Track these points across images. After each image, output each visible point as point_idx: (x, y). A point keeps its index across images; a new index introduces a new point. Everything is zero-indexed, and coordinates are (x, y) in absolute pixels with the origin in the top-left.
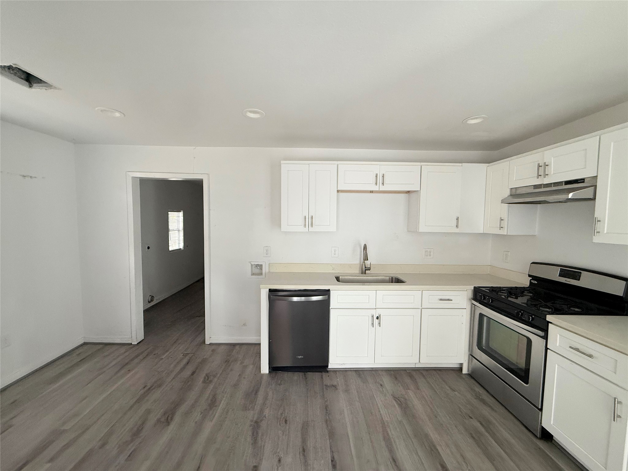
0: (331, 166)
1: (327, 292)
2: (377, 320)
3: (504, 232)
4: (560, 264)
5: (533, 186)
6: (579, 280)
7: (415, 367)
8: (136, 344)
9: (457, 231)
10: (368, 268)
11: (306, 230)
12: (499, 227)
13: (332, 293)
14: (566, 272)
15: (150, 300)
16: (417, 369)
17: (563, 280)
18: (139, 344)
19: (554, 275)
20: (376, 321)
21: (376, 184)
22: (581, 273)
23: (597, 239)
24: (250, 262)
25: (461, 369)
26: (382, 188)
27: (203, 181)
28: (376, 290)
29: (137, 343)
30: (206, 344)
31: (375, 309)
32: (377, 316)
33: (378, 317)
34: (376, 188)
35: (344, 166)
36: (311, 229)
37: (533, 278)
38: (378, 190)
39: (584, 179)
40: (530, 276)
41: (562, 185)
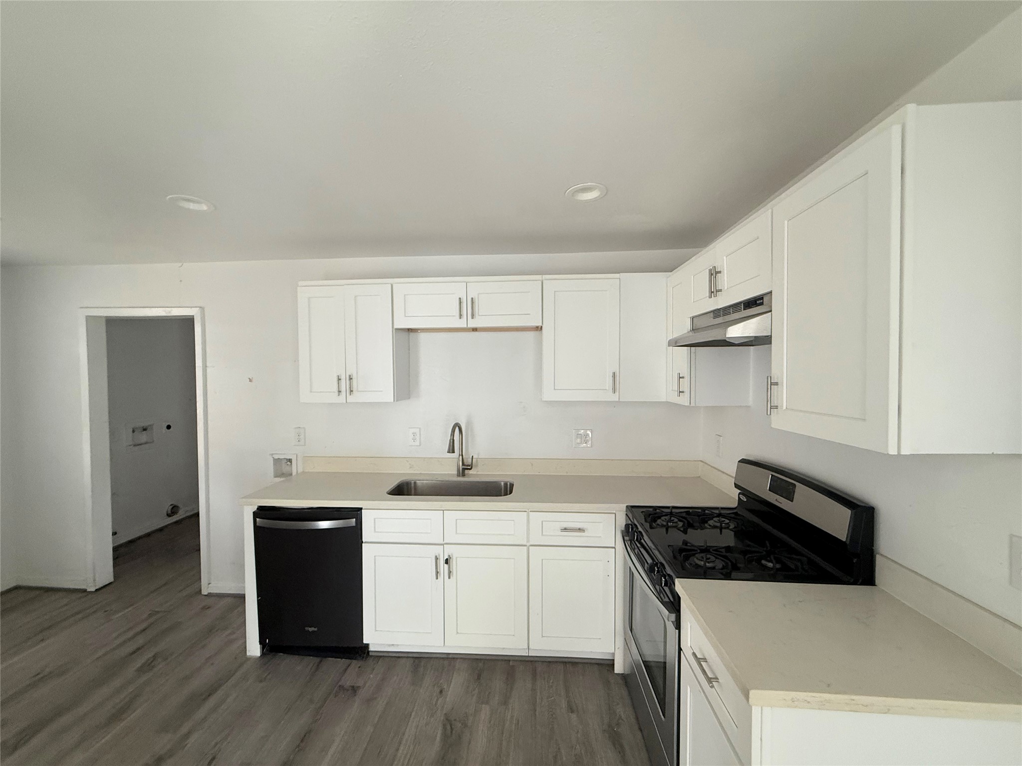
0: (381, 288)
1: (356, 513)
2: (445, 565)
3: (684, 400)
5: (712, 313)
6: (792, 500)
7: (528, 656)
8: (93, 590)
9: (615, 398)
10: (468, 466)
11: (342, 399)
12: (677, 390)
13: (366, 516)
14: (778, 482)
15: (169, 512)
16: (532, 659)
17: (774, 499)
18: (98, 592)
20: (443, 567)
21: (461, 316)
22: (795, 486)
23: (775, 422)
24: (272, 454)
25: (611, 664)
26: (472, 324)
27: (194, 319)
28: (443, 510)
29: (96, 590)
30: (202, 593)
31: (443, 545)
32: (445, 559)
33: (447, 560)
34: (462, 324)
35: (402, 286)
36: (351, 399)
37: (741, 490)
38: (466, 326)
39: (763, 298)
40: (737, 486)
41: (741, 310)
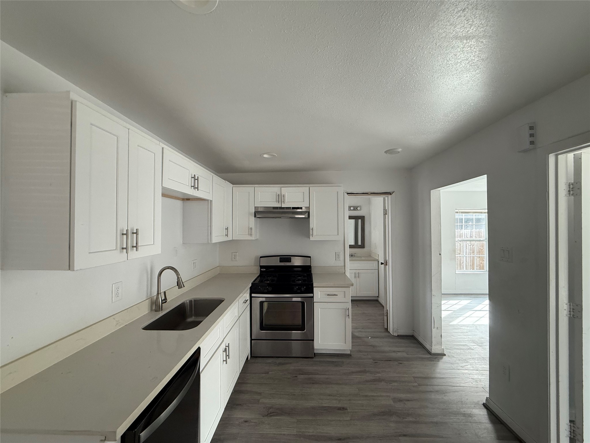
4: (279, 255)
6: (291, 262)
10: (164, 300)
11: (124, 257)
14: (283, 259)
17: (282, 264)
19: (276, 262)
22: (291, 258)
23: (312, 239)
31: (224, 340)
33: (225, 348)
34: (192, 192)
37: (261, 267)
38: (193, 194)
40: (259, 266)
41: (291, 209)
